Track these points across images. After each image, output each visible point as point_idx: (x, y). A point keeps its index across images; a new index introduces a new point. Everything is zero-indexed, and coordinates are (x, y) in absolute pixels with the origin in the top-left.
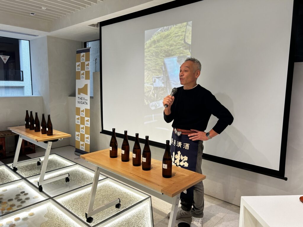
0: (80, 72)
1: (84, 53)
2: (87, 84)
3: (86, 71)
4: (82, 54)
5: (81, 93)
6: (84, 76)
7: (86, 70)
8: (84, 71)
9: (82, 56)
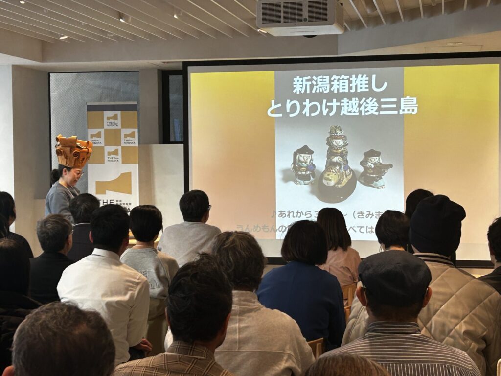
0: (103, 148)
1: (119, 113)
2: (130, 174)
3: (123, 148)
4: (108, 114)
5: (107, 192)
6: (120, 157)
7: (123, 145)
8: (120, 148)
9: (109, 118)
